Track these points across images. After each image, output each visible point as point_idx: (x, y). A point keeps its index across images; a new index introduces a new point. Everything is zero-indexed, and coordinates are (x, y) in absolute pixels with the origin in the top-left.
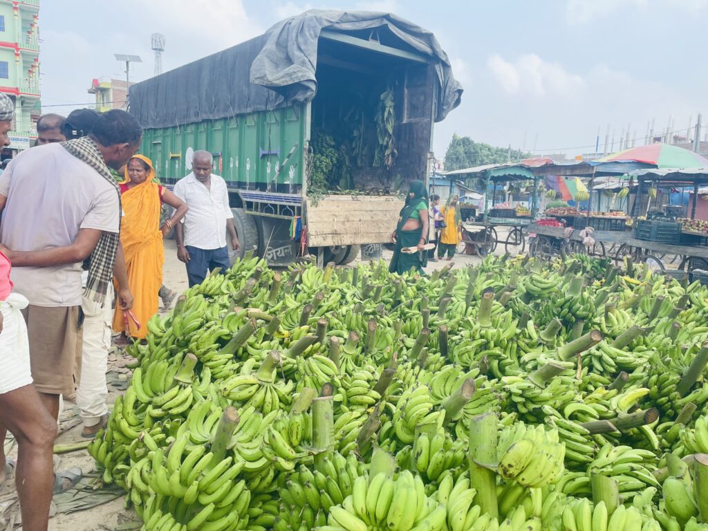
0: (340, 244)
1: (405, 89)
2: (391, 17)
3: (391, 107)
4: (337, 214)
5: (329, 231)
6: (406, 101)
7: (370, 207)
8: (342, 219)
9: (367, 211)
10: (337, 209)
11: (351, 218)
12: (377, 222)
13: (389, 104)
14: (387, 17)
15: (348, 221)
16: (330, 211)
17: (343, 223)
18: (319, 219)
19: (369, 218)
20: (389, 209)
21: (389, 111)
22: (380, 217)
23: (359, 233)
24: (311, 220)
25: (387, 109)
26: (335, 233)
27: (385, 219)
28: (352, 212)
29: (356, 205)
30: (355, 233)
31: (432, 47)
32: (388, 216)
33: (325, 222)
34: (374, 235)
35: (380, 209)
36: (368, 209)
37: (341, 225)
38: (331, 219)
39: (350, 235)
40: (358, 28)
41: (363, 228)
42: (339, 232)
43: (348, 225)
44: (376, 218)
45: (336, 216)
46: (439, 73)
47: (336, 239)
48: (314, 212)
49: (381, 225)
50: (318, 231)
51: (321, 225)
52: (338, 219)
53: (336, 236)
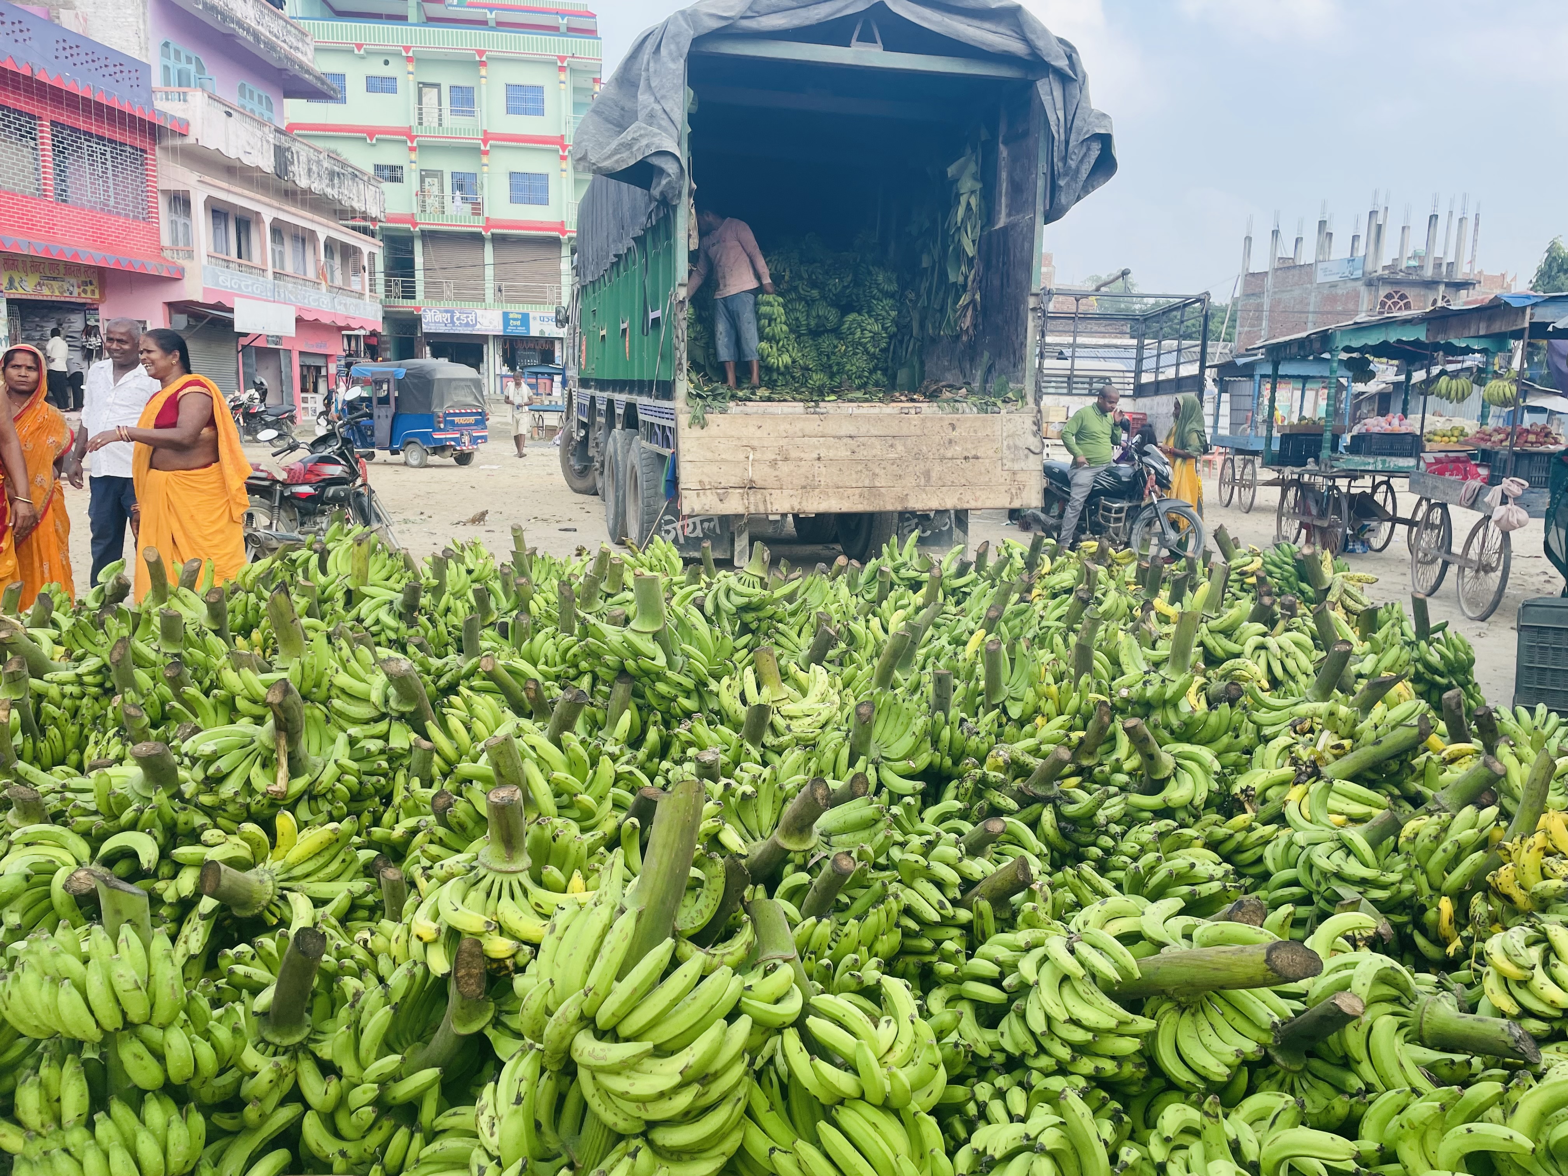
0: (762, 510)
1: (1002, 147)
3: (973, 192)
4: (755, 443)
5: (734, 481)
6: (1004, 175)
7: (848, 428)
8: (771, 456)
9: (840, 438)
10: (759, 433)
11: (794, 454)
12: (866, 463)
13: (967, 184)
15: (786, 459)
16: (739, 439)
17: (774, 463)
18: (709, 455)
19: (845, 453)
20: (905, 431)
21: (969, 204)
22: (874, 452)
23: (814, 488)
24: (688, 458)
25: (963, 200)
26: (751, 487)
27: (893, 455)
28: (798, 441)
29: (812, 424)
30: (804, 487)
31: (1025, 40)
32: (900, 448)
33: (724, 461)
34: (858, 491)
35: (874, 432)
36: (843, 433)
37: (765, 469)
38: (741, 456)
39: (791, 492)
40: (807, 23)
41: (825, 475)
42: (760, 483)
43: (785, 468)
44: (862, 453)
45: (754, 449)
46: (1046, 99)
47: (752, 499)
48: (698, 438)
49: (877, 471)
50: (706, 480)
51: (715, 469)
52: (758, 455)
53: (751, 492)
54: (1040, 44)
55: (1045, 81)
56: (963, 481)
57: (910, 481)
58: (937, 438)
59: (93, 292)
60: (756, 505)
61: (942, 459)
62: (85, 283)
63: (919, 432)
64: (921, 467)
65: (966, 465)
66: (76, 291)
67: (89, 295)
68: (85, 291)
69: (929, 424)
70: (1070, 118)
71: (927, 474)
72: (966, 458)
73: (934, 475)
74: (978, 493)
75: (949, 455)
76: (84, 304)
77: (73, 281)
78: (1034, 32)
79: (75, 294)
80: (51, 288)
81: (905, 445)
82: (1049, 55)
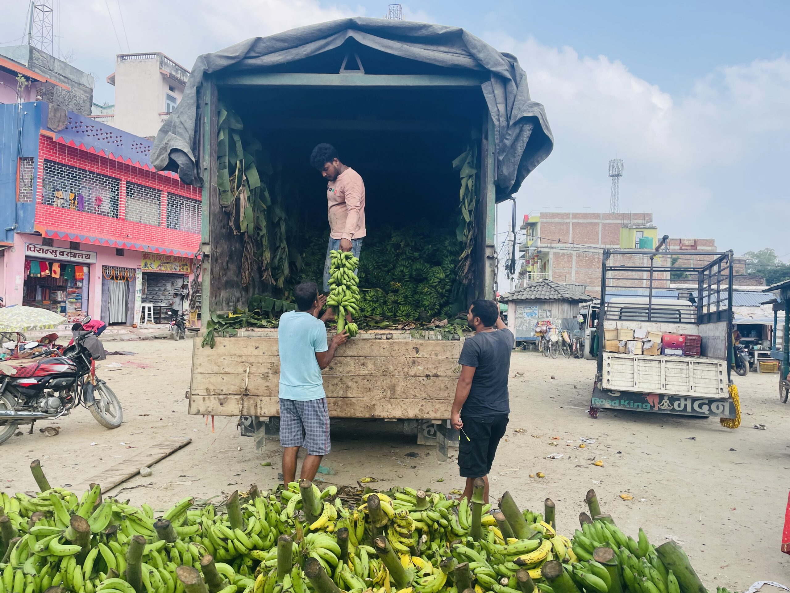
2: (359, 23)
4: (252, 360)
5: (233, 389)
8: (263, 370)
10: (256, 352)
14: (351, 25)
16: (240, 356)
17: (265, 376)
18: (216, 368)
20: (375, 353)
21: (467, 185)
22: (348, 369)
26: (246, 394)
27: (364, 372)
32: (370, 366)
33: (226, 373)
37: (259, 381)
38: (241, 370)
42: (253, 391)
45: (251, 364)
46: (488, 97)
47: (246, 404)
48: (209, 356)
49: (350, 384)
50: (212, 388)
51: (220, 379)
52: (254, 370)
53: (245, 398)
54: (481, 56)
55: (487, 83)
56: (424, 395)
57: (377, 394)
58: (402, 359)
59: (187, 269)
60: (249, 409)
61: (407, 376)
62: (183, 265)
63: (387, 354)
64: (388, 382)
65: (427, 382)
66: (178, 269)
67: (185, 270)
68: (183, 269)
69: (396, 348)
70: (509, 109)
71: (393, 388)
72: (428, 376)
73: (399, 389)
74: (437, 406)
75: (412, 373)
76: (183, 275)
77: (178, 264)
78: (475, 47)
79: (178, 270)
80: (166, 268)
81: (374, 364)
82: (488, 63)
